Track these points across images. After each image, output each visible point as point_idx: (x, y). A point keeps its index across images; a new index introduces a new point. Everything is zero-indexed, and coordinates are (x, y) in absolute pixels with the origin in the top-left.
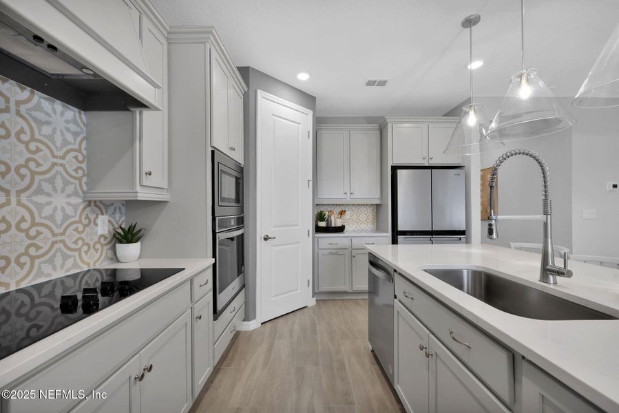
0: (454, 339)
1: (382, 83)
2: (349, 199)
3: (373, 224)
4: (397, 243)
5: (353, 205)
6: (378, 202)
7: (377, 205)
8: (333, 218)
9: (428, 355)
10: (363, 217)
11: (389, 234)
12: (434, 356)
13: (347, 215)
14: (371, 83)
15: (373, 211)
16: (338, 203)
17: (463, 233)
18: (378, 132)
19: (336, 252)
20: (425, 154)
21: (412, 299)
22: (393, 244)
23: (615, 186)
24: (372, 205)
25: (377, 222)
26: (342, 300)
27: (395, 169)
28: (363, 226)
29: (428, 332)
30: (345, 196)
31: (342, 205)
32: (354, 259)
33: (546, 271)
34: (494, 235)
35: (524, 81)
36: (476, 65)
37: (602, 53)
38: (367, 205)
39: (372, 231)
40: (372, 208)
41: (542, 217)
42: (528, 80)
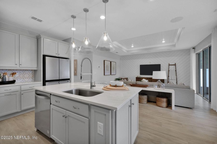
0: (75, 108)
1: (41, 21)
2: (18, 67)
3: (32, 78)
4: (45, 85)
5: (21, 70)
6: (36, 69)
7: (35, 70)
8: (7, 76)
9: (66, 117)
10: (26, 76)
11: (42, 82)
12: (68, 117)
13: (17, 75)
14: (33, 18)
15: (32, 73)
16: (10, 69)
17: (69, 79)
18: (36, 40)
19: (10, 94)
20: (57, 53)
21: (59, 102)
22: (43, 86)
23: (99, 67)
24: (32, 70)
25: (35, 77)
26: (14, 117)
27: (44, 56)
28: (27, 80)
29: (66, 110)
30: (16, 66)
31: (13, 70)
32: (22, 95)
33: (92, 86)
34: (82, 79)
35: (86, 40)
36: (74, 29)
37: (100, 40)
38: (29, 70)
39: (32, 81)
40: (32, 72)
41: (90, 74)
42: (87, 40)
